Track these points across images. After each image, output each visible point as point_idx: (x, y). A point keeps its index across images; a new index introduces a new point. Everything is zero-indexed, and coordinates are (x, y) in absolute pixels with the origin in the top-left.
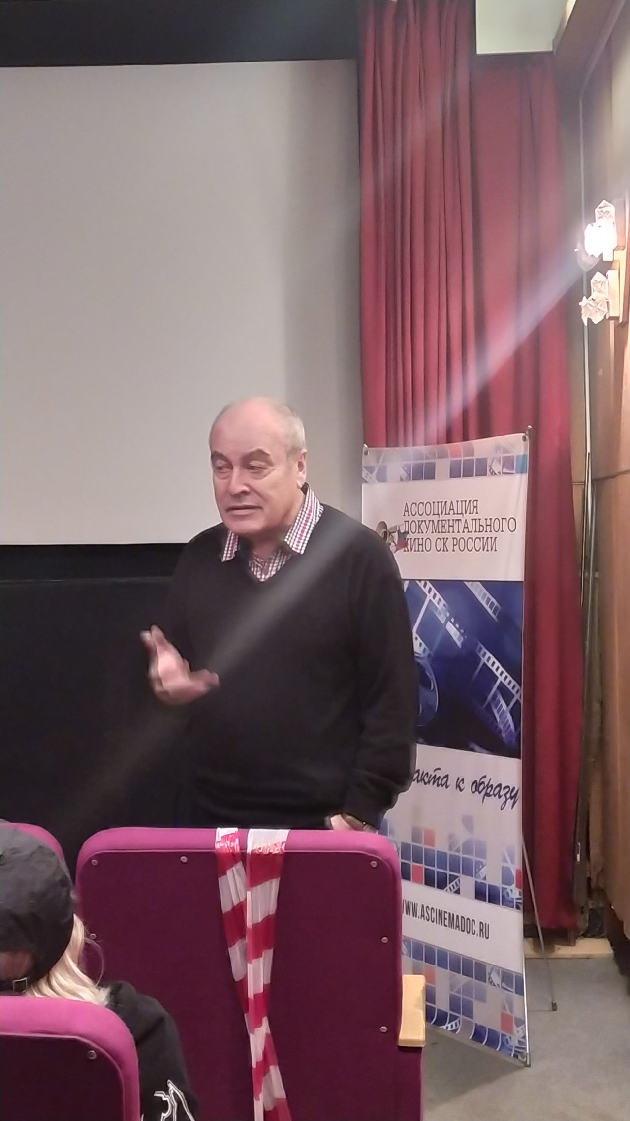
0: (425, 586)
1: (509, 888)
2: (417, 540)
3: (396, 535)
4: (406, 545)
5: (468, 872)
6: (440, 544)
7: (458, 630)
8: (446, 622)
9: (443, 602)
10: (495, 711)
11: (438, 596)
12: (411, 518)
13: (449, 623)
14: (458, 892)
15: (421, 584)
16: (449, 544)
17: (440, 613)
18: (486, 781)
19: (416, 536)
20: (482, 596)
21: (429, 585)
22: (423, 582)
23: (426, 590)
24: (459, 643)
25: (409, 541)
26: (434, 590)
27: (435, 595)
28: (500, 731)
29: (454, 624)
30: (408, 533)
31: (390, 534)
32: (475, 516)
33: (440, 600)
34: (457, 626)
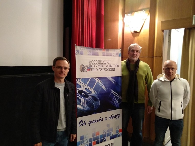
0: (96, 79)
1: (118, 134)
2: (93, 69)
3: (87, 68)
4: (90, 70)
5: (108, 135)
6: (100, 70)
7: (105, 87)
8: (102, 86)
9: (101, 82)
10: (114, 101)
11: (100, 81)
12: (91, 64)
13: (103, 86)
14: (106, 141)
15: (95, 79)
16: (103, 70)
17: (100, 84)
18: (112, 116)
19: (93, 68)
20: (111, 80)
21: (97, 78)
22: (95, 78)
23: (96, 80)
24: (105, 90)
25: (91, 69)
26: (98, 80)
27: (99, 81)
28: (115, 105)
29: (104, 86)
30: (90, 67)
31: (85, 67)
32: (109, 64)
33: (100, 82)
34: (105, 86)
